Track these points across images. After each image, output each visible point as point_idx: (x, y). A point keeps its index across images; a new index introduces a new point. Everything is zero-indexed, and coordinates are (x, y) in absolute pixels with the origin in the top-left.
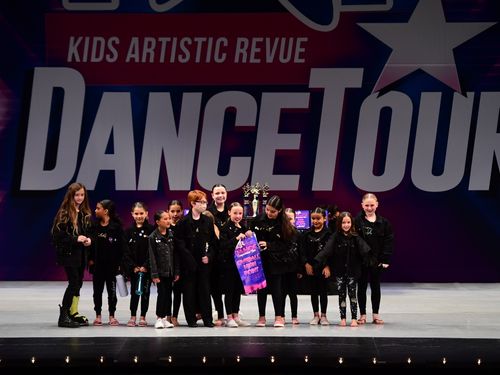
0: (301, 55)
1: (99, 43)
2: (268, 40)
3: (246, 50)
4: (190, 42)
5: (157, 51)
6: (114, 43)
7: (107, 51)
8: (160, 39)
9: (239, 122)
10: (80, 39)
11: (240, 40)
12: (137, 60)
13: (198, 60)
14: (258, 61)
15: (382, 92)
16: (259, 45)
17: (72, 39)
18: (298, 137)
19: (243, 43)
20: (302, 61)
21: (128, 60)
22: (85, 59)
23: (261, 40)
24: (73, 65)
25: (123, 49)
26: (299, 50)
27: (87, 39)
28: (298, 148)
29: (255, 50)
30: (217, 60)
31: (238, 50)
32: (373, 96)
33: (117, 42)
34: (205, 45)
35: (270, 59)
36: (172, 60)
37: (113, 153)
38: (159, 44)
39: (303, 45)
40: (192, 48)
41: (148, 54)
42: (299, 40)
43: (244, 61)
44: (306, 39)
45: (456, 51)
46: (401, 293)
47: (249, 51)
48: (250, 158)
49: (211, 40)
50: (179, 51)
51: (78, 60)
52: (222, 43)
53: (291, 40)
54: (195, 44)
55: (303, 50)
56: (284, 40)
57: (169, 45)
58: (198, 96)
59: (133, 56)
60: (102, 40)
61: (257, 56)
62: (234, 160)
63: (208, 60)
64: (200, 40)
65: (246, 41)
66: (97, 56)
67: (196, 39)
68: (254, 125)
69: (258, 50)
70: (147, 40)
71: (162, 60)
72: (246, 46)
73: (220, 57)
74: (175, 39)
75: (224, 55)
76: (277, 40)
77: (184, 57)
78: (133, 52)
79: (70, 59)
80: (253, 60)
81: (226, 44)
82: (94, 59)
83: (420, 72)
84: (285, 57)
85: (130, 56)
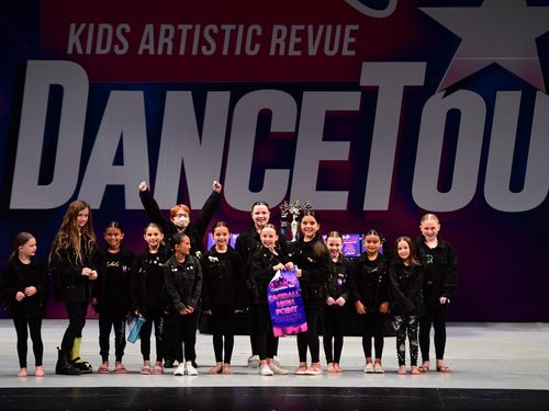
0: (351, 47)
1: (106, 31)
2: (310, 28)
3: (284, 40)
4: (216, 30)
5: (176, 41)
6: (123, 31)
7: (116, 41)
8: (180, 27)
9: (276, 127)
10: (83, 25)
11: (276, 28)
12: (152, 52)
13: (225, 52)
14: (299, 53)
15: (449, 91)
16: (299, 34)
17: (73, 26)
18: (347, 145)
19: (280, 32)
20: (353, 53)
21: (140, 52)
22: (88, 51)
23: (302, 27)
24: (75, 58)
25: (134, 38)
26: (348, 40)
27: (92, 26)
28: (346, 158)
29: (294, 40)
30: (249, 52)
31: (275, 40)
32: (439, 95)
33: (128, 29)
34: (234, 34)
35: (313, 51)
36: (195, 52)
37: (122, 164)
38: (178, 33)
39: (352, 33)
40: (219, 38)
41: (166, 45)
42: (349, 28)
43: (282, 53)
44: (356, 27)
45: (539, 41)
46: (473, 335)
47: (287, 41)
48: (288, 171)
49: (241, 27)
50: (203, 41)
51: (80, 51)
52: (255, 31)
53: (339, 28)
54: (222, 33)
55: (353, 40)
56: (329, 28)
57: (191, 34)
58: (226, 95)
59: (146, 47)
60: (109, 27)
61: (297, 47)
62: (269, 173)
63: (238, 52)
64: (228, 28)
65: (284, 29)
66: (103, 47)
67: (223, 27)
68: (294, 130)
69: (299, 40)
70: (163, 27)
71: (182, 52)
72: (284, 36)
73: (252, 48)
74: (198, 27)
75: (257, 47)
76: (321, 27)
77: (209, 48)
78: (147, 43)
79: (70, 51)
80: (292, 52)
81: (259, 33)
82: (99, 51)
83: (495, 67)
84: (331, 48)
85: (143, 46)
